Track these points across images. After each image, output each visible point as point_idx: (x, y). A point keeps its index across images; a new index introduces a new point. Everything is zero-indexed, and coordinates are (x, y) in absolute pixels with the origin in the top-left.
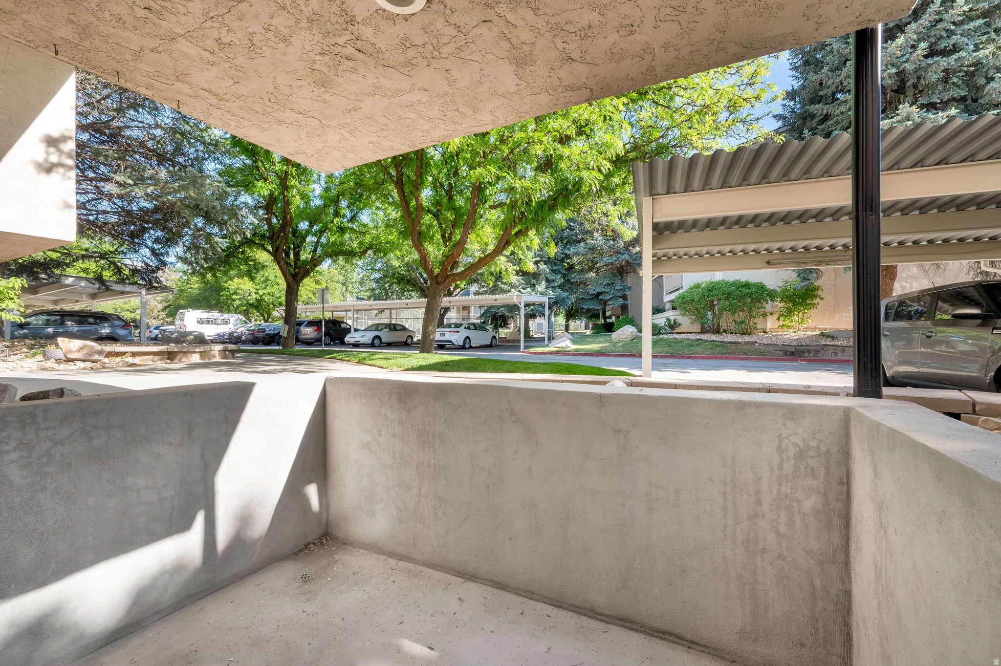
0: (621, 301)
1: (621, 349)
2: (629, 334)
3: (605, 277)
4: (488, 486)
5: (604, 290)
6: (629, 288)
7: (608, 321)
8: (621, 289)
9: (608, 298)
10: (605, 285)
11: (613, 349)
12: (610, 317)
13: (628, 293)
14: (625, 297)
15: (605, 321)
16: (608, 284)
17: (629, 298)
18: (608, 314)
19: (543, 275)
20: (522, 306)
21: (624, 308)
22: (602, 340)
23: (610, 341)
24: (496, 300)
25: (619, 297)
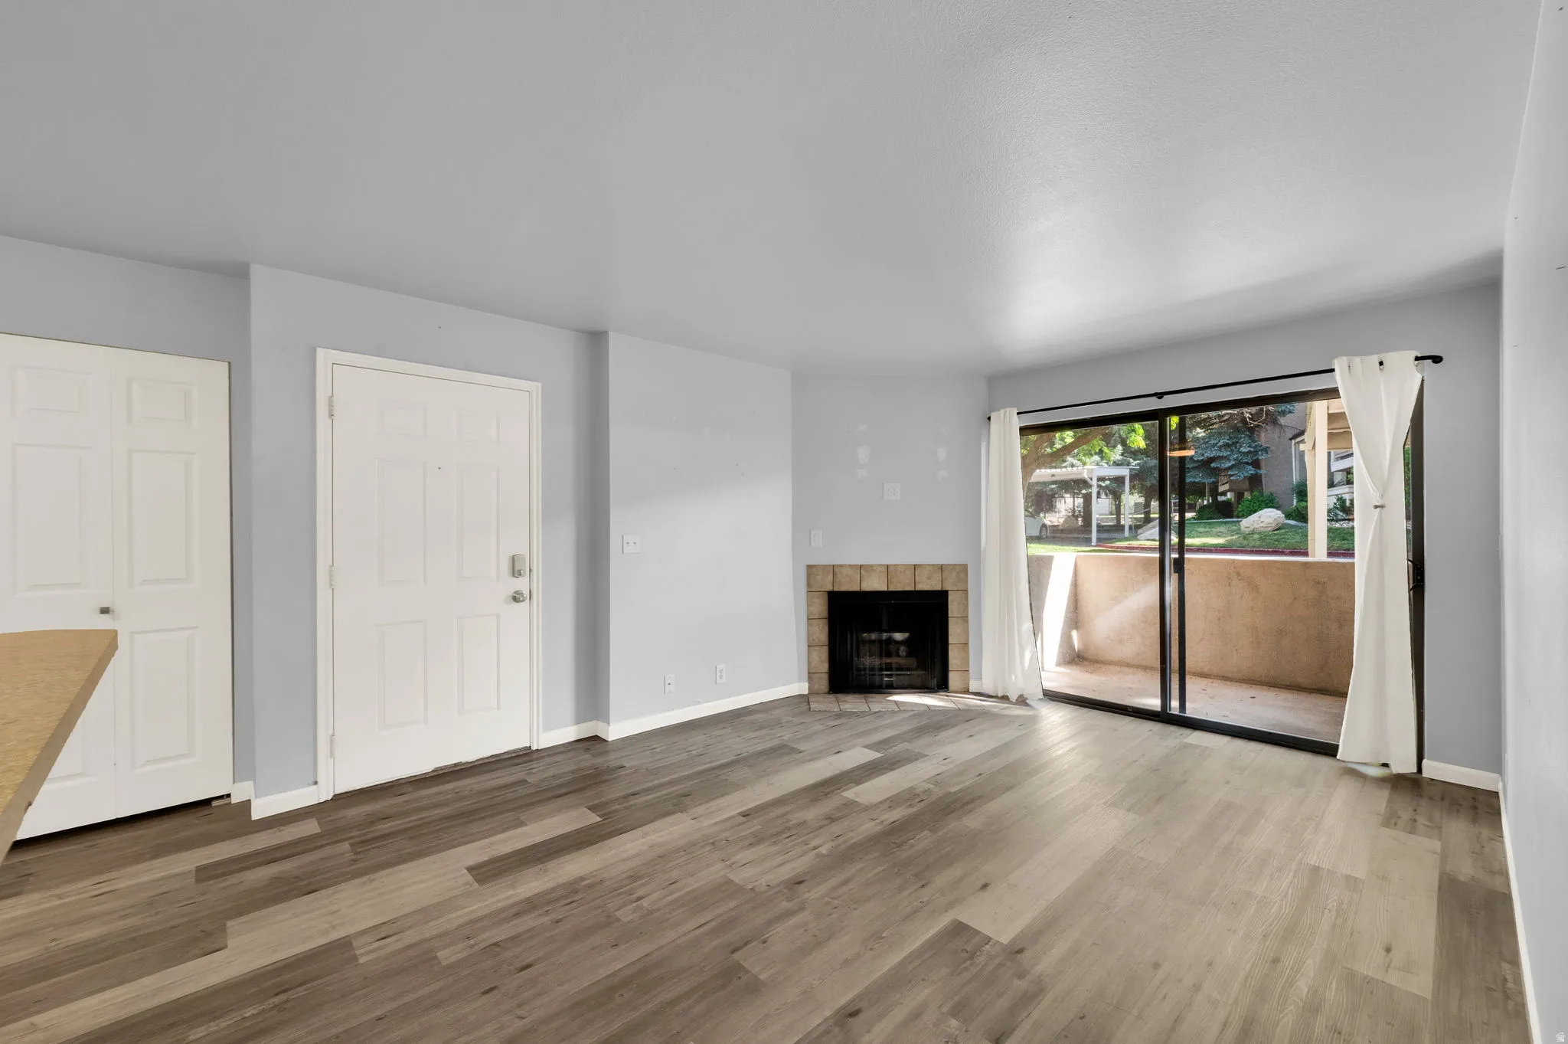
0: (1251, 471)
1: (1258, 543)
2: (1271, 521)
3: (1220, 434)
4: (1219, 619)
5: (1219, 454)
6: (1266, 450)
7: (1221, 498)
8: (1250, 452)
9: (1227, 466)
10: (1220, 447)
11: (1245, 542)
12: (1224, 493)
13: (1262, 457)
14: (1256, 464)
15: (1215, 499)
16: (1227, 445)
17: (1263, 464)
18: (1221, 489)
19: (1117, 435)
20: (1094, 482)
21: (1255, 481)
22: (1222, 529)
23: (1238, 532)
24: (1053, 476)
25: (1247, 463)
